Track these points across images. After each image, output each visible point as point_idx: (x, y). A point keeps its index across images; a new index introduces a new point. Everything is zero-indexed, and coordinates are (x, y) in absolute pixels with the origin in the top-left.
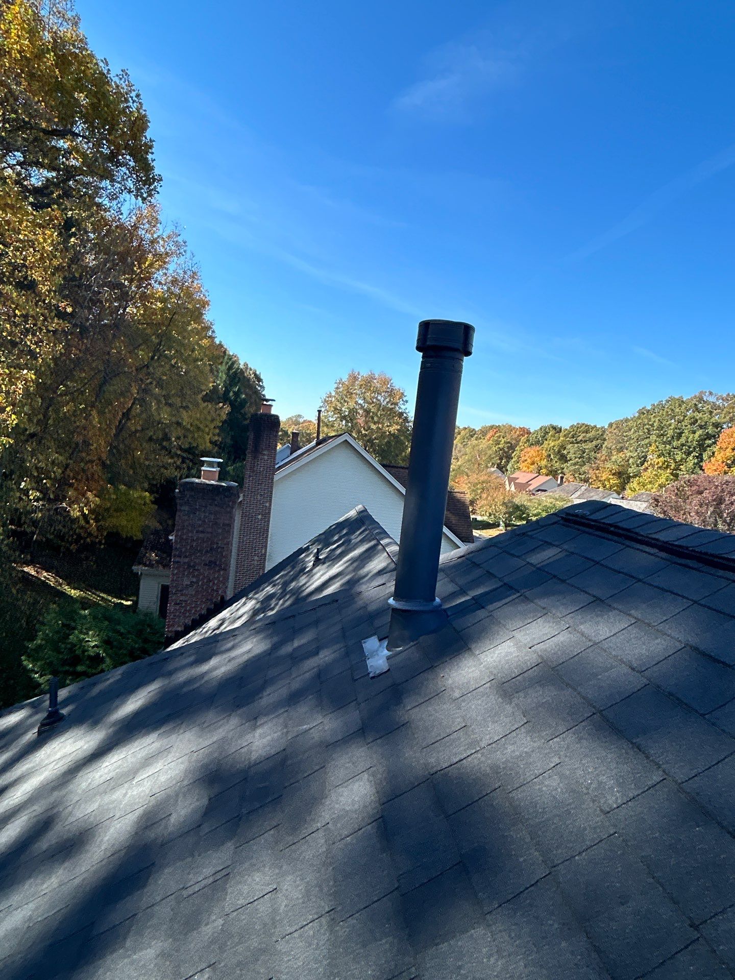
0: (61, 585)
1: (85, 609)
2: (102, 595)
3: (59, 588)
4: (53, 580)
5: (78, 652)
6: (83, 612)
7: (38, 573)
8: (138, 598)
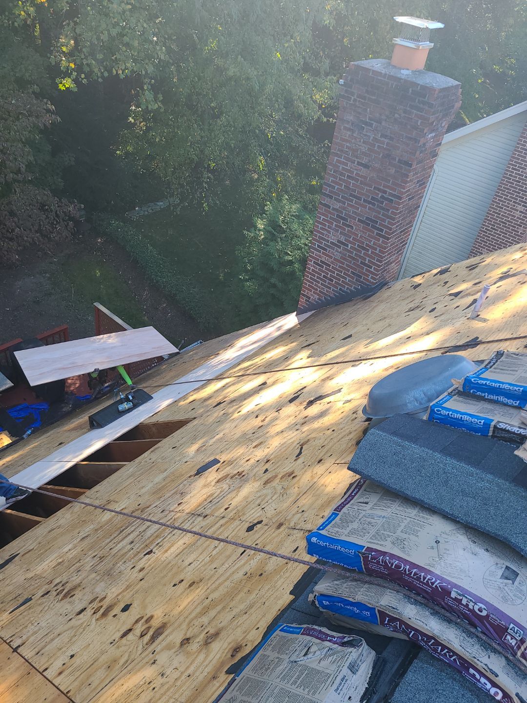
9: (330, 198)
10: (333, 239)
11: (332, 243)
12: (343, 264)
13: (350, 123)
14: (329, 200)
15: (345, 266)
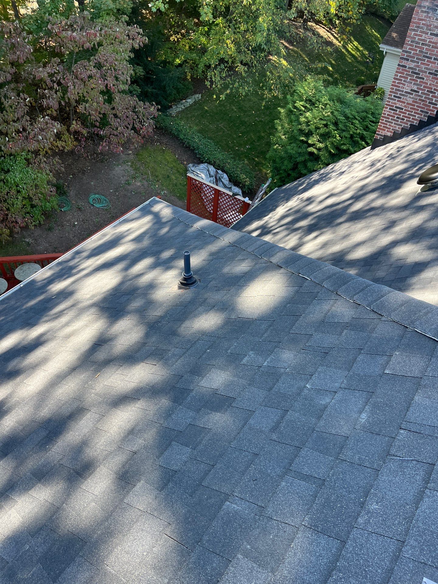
10: (407, 89)
11: (406, 92)
12: (414, 105)
13: (426, 8)
14: (406, 62)
15: (415, 107)
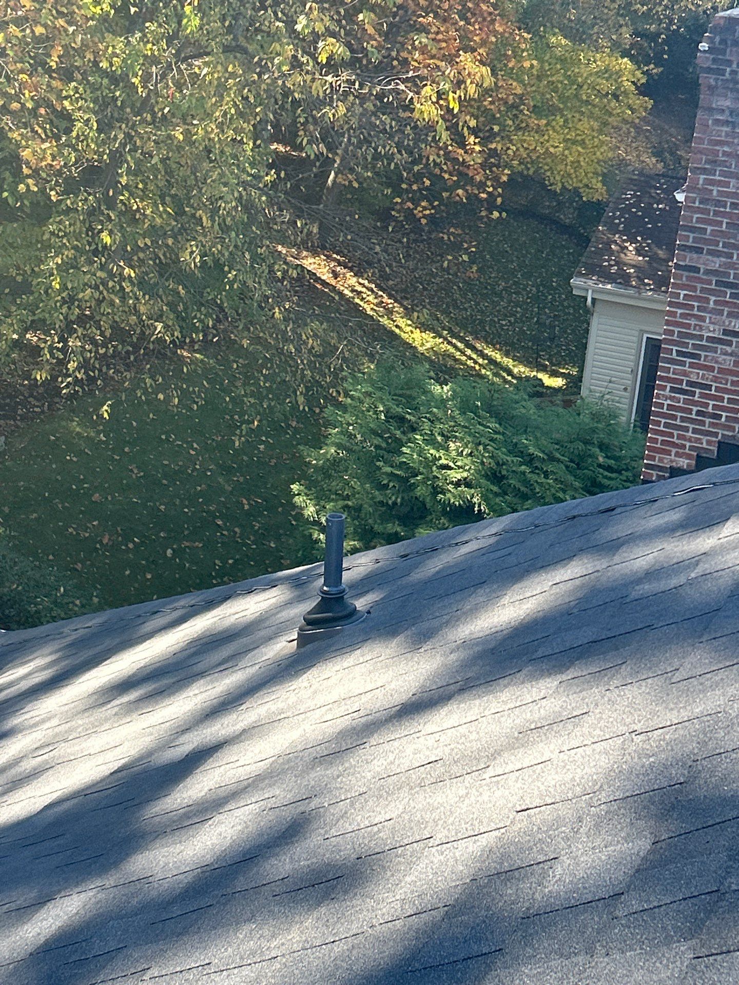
0: (389, 312)
1: (443, 383)
2: (488, 351)
3: (385, 321)
4: (371, 298)
5: (421, 491)
6: (437, 389)
7: (336, 275)
8: (581, 371)
9: (697, 252)
10: (712, 330)
11: (710, 339)
14: (695, 256)
